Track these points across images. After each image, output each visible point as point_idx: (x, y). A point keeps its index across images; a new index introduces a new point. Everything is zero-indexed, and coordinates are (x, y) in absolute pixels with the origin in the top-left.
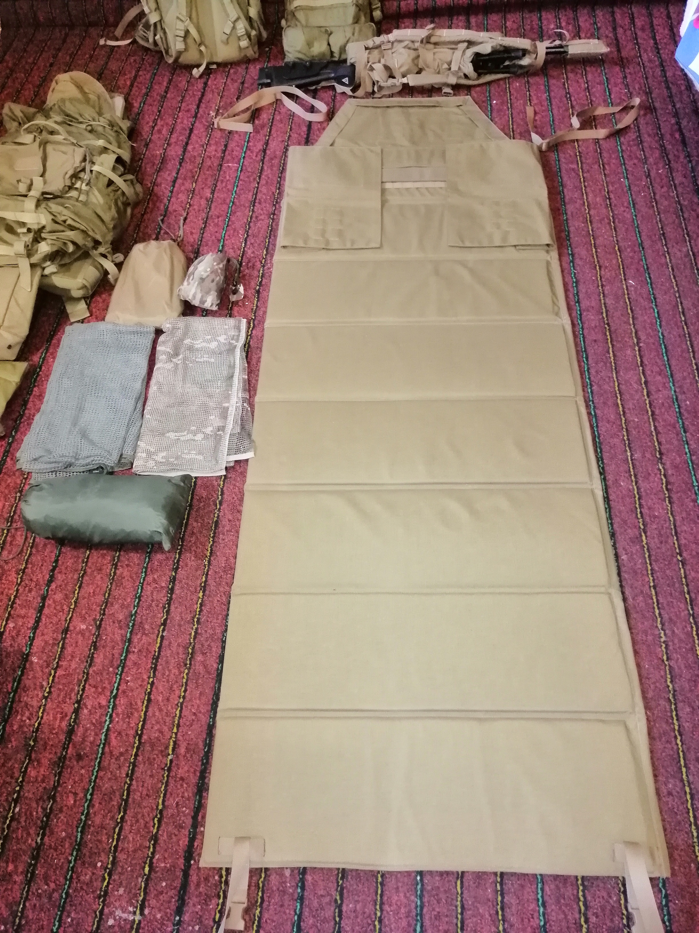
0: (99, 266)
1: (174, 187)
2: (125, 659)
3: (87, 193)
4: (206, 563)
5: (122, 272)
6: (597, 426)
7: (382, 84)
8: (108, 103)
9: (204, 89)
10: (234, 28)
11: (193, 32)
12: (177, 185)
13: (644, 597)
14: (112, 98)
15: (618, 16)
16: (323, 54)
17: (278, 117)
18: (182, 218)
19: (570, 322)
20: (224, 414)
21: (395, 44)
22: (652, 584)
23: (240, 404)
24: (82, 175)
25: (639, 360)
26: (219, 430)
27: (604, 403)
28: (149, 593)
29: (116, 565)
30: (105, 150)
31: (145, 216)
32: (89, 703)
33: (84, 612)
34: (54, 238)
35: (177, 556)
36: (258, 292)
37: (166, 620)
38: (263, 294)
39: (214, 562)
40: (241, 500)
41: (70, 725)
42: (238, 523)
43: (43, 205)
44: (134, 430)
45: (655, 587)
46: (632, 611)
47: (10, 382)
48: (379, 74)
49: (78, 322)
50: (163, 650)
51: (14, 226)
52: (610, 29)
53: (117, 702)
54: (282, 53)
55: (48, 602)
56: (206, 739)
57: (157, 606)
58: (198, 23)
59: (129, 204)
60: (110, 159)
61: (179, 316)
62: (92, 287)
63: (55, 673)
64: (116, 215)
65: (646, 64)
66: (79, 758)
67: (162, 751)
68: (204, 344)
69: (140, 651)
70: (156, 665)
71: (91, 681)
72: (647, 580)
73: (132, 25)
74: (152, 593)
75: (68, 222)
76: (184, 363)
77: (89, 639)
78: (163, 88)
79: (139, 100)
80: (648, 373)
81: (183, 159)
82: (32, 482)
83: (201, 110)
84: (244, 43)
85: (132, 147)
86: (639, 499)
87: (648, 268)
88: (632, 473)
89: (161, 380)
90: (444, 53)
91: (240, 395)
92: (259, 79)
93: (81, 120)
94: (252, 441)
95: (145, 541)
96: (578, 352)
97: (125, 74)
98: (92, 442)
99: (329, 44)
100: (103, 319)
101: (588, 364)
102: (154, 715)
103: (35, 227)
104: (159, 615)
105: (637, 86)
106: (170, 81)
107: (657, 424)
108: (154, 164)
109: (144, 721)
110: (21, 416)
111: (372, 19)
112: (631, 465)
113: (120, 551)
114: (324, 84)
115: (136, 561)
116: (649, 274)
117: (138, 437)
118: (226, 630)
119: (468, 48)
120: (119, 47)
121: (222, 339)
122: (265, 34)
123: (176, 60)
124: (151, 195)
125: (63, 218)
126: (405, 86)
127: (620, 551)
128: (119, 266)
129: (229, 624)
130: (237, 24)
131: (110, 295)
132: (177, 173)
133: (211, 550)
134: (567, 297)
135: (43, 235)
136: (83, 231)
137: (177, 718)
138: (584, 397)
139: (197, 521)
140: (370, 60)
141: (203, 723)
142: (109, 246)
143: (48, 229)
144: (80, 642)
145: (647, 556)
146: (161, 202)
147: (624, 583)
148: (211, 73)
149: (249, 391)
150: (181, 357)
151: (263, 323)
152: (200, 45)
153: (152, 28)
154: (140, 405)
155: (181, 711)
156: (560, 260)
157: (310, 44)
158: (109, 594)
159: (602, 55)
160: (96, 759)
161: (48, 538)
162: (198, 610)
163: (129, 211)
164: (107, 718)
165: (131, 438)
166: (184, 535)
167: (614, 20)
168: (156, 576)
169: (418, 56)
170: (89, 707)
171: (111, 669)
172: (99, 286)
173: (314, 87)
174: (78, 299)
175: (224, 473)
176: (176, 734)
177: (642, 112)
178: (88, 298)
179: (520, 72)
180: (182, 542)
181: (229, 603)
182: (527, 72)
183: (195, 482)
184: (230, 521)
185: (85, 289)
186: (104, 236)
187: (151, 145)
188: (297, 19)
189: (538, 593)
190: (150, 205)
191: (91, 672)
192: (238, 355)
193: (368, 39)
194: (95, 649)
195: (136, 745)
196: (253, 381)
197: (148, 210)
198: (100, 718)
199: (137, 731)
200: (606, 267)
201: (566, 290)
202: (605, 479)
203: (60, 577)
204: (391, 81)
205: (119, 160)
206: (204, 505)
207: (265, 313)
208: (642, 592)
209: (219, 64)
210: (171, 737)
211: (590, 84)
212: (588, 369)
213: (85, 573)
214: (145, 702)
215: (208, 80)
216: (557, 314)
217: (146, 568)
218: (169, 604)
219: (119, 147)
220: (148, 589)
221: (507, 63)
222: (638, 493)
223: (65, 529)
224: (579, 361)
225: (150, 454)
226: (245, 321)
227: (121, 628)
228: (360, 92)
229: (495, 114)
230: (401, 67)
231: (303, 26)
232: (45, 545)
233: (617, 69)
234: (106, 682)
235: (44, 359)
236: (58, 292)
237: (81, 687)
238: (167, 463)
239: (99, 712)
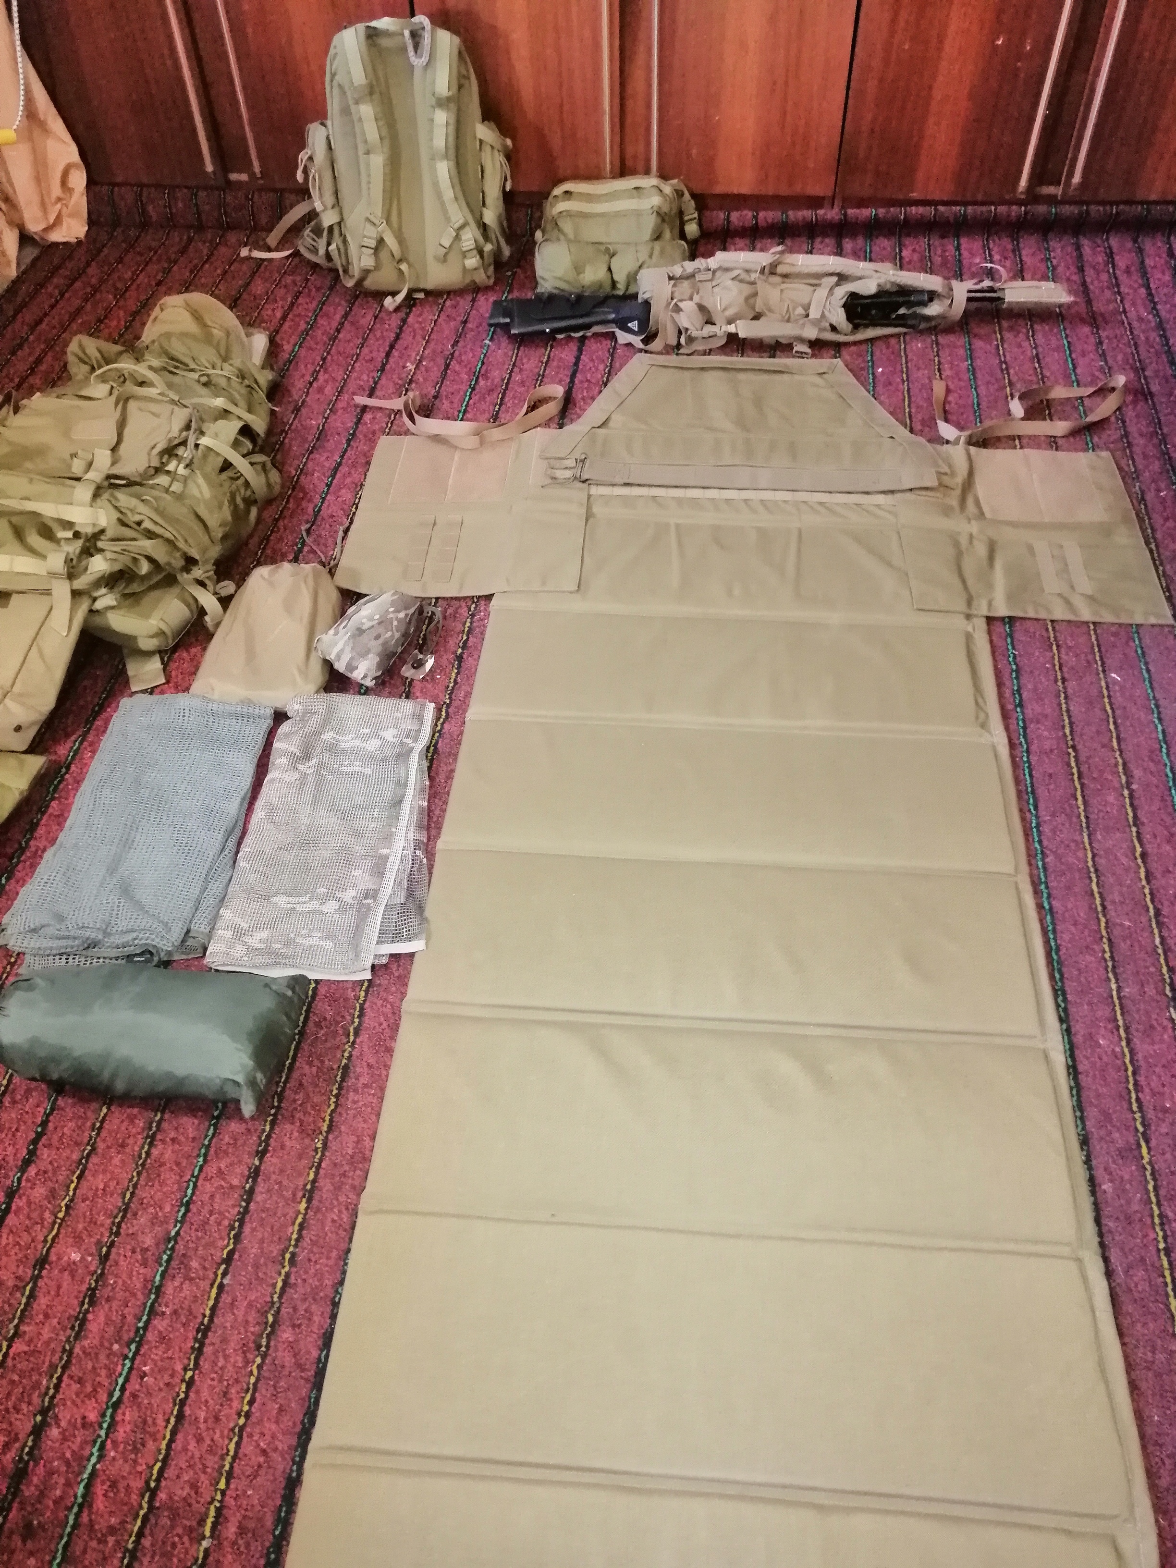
0: (191, 601)
1: (333, 477)
2: (145, 1328)
3: (185, 480)
4: (319, 1145)
5: (229, 611)
6: (1054, 931)
7: (694, 333)
8: (242, 343)
9: (401, 328)
10: (457, 237)
11: (391, 241)
12: (338, 476)
13: (1146, 1270)
14: (248, 335)
15: (1087, 250)
16: (601, 286)
17: (517, 377)
18: (342, 528)
19: (1005, 741)
20: (379, 869)
21: (718, 274)
22: (1162, 1246)
23: (409, 852)
24: (180, 451)
25: (1131, 814)
26: (366, 897)
27: (1068, 888)
28: (206, 1197)
29: (153, 1137)
30: (225, 414)
31: (281, 524)
32: (65, 1415)
33: (80, 1226)
34: (118, 549)
35: (268, 1128)
36: (460, 658)
37: (231, 1253)
38: (469, 662)
39: (333, 1145)
40: (395, 1028)
41: (21, 1458)
42: (384, 1072)
43: (106, 496)
44: (215, 888)
45: (1168, 1251)
46: (1124, 1298)
47: (10, 789)
48: (688, 319)
49: (144, 691)
50: (219, 1312)
51: (55, 526)
52: (1073, 269)
53: (119, 1418)
54: (533, 280)
55: (17, 1203)
56: (280, 1511)
57: (219, 1224)
58: (400, 229)
59: (255, 502)
60: (231, 428)
61: (317, 692)
62: (176, 634)
63: (9, 1347)
64: (230, 518)
65: (1135, 324)
66: (28, 1532)
67: (191, 1530)
68: (358, 743)
69: (175, 1312)
70: (202, 1345)
71: (74, 1370)
72: (1152, 1235)
73: (296, 229)
74: (212, 1197)
75: (144, 525)
76: (318, 773)
77: (82, 1281)
78: (335, 324)
79: (292, 341)
80: (1147, 837)
81: (354, 435)
82: (23, 970)
83: (391, 360)
84: (472, 262)
85: (273, 413)
86: (1134, 1073)
87: (1143, 653)
88: (1121, 1023)
89: (275, 801)
90: (798, 291)
91: (411, 836)
92: (492, 316)
93: (192, 366)
94: (424, 920)
95: (211, 1097)
96: (1019, 794)
97: (276, 301)
98: (140, 906)
99: (610, 269)
100: (187, 690)
101: (1037, 817)
102: (185, 1449)
103: (89, 530)
104: (220, 1243)
105: (1120, 357)
106: (346, 316)
107: (1165, 933)
108: (305, 440)
109: (165, 1461)
110: (23, 850)
111: (683, 236)
112: (1117, 1008)
113: (163, 1113)
114: (596, 329)
115: (191, 1133)
116: (1146, 664)
117: (222, 901)
118: (342, 1283)
119: (838, 284)
120: (270, 260)
121: (389, 735)
122: (507, 251)
123: (360, 283)
124: (294, 489)
125: (137, 518)
126: (732, 338)
127: (1099, 1173)
128: (225, 602)
129: (350, 1269)
130: (461, 233)
131: (204, 649)
132: (342, 457)
133: (331, 1121)
134: (1001, 696)
135: (100, 544)
136: (168, 541)
137: (229, 1459)
138: (1031, 876)
139: (310, 1064)
140: (676, 295)
141: (278, 1473)
142: (210, 566)
143: (110, 533)
144: (65, 1285)
145: (1150, 1187)
146: (310, 501)
147: (1107, 1240)
148: (414, 305)
149: (428, 828)
150: (313, 762)
151: (465, 711)
152: (400, 261)
153: (325, 234)
154: (231, 844)
155: (238, 1445)
156: (989, 632)
157: (578, 269)
158: (132, 1194)
159: (1060, 306)
160: (61, 1538)
161: (33, 1079)
162: (295, 1236)
163: (254, 512)
164: (95, 1450)
165: (209, 902)
166: (284, 1088)
167: (1080, 256)
168: (223, 1166)
169: (755, 294)
170: (63, 1424)
171: (116, 1347)
172: (188, 633)
173: (581, 334)
174: (149, 654)
175: (368, 975)
176: (223, 1493)
177: (1130, 398)
178: (166, 651)
179: (923, 326)
180: (280, 1102)
181: (353, 1227)
182: (936, 327)
183: (315, 990)
184: (369, 1066)
185: (161, 638)
186: (204, 551)
187: (304, 411)
188: (560, 230)
189: (941, 1249)
190: (291, 505)
191: (77, 1350)
192: (415, 765)
193: (674, 263)
194: (91, 1303)
195: (142, 1513)
196: (437, 812)
197: (287, 513)
198: (82, 1448)
199: (147, 1483)
200: (1069, 648)
201: (1000, 685)
202: (1068, 1031)
203: (45, 1154)
204: (709, 330)
205: (246, 431)
206: (326, 1034)
207: (468, 695)
208: (1142, 1260)
209: (428, 293)
210: (213, 1500)
211: (1040, 349)
212: (1038, 825)
213: (94, 1149)
214: (173, 1420)
215: (408, 314)
216: (983, 726)
217: (208, 1147)
218: (242, 1222)
219: (249, 411)
220: (207, 1188)
221: (902, 311)
222: (1131, 1061)
223: (65, 1065)
224: (1021, 810)
225: (239, 933)
226: (431, 706)
227: (144, 1263)
228: (656, 345)
229: (880, 388)
230: (725, 310)
231: (569, 241)
232: (28, 1092)
233: (1086, 330)
234: (103, 1372)
235: (76, 753)
236: (115, 640)
237: (55, 1380)
238: (268, 952)
239: (80, 1435)
